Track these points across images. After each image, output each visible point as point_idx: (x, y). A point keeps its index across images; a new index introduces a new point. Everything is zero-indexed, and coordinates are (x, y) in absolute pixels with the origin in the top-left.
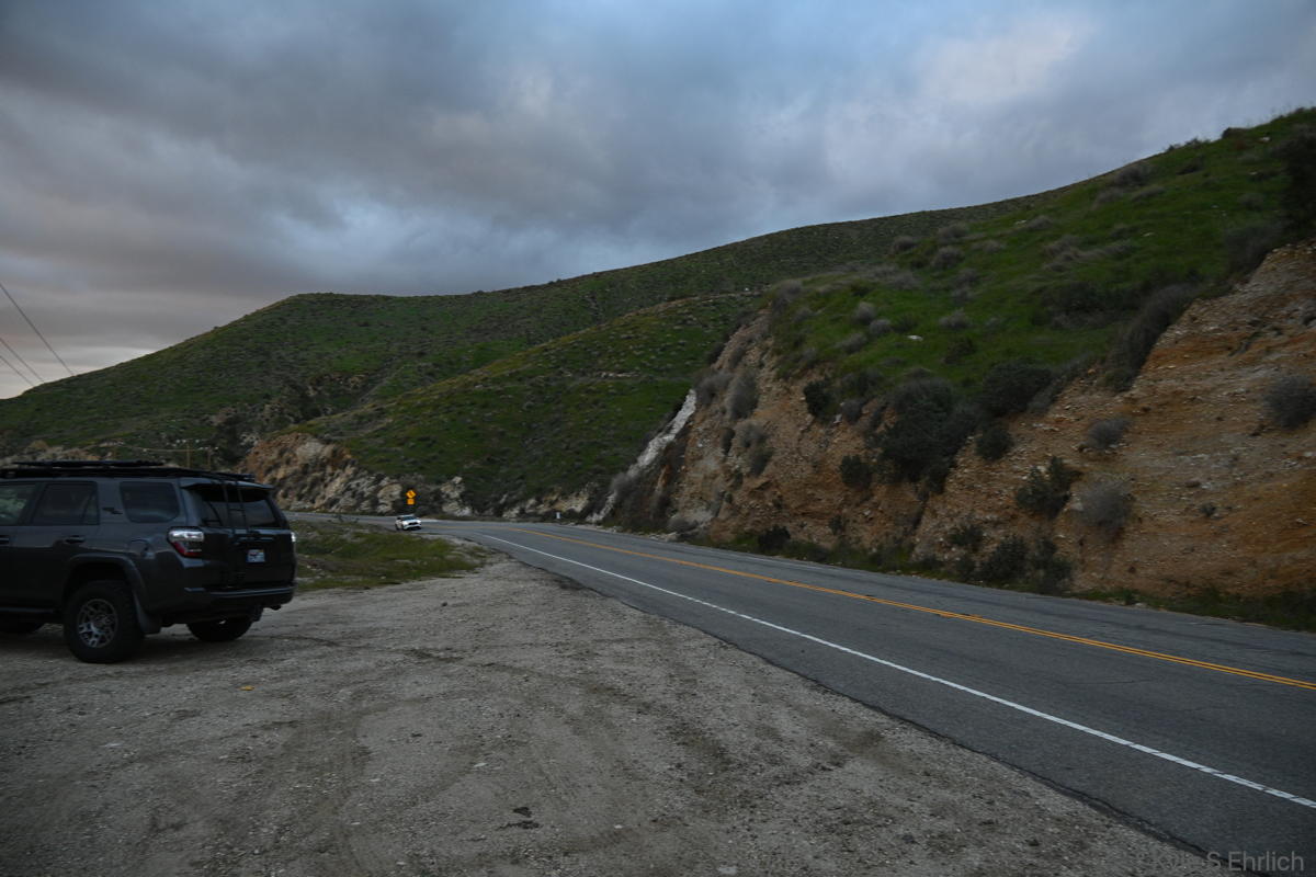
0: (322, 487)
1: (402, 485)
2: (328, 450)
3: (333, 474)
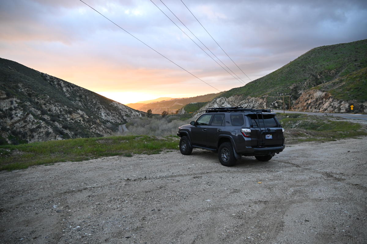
1: (349, 104)
3: (325, 101)
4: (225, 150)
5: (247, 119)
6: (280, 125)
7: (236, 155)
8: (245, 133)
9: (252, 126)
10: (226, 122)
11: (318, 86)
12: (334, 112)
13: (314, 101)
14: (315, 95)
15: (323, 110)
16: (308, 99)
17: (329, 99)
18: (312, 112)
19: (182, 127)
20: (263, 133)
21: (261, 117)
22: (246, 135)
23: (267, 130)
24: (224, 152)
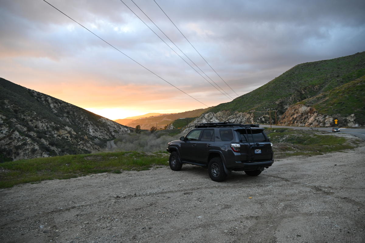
0: (307, 119)
1: (333, 118)
2: (308, 109)
3: (310, 116)
4: (215, 165)
5: (236, 135)
6: (268, 140)
7: (226, 170)
8: (235, 148)
9: (241, 141)
10: (216, 137)
11: (303, 101)
12: (319, 126)
13: (299, 116)
14: (300, 109)
15: (309, 125)
16: (294, 114)
17: (314, 114)
18: (298, 127)
19: (171, 143)
20: (252, 148)
21: (249, 131)
22: (235, 150)
23: (256, 145)
24: (214, 167)
